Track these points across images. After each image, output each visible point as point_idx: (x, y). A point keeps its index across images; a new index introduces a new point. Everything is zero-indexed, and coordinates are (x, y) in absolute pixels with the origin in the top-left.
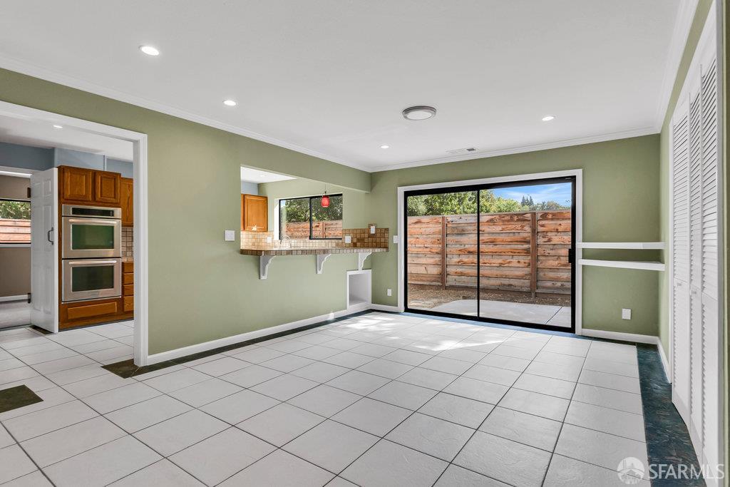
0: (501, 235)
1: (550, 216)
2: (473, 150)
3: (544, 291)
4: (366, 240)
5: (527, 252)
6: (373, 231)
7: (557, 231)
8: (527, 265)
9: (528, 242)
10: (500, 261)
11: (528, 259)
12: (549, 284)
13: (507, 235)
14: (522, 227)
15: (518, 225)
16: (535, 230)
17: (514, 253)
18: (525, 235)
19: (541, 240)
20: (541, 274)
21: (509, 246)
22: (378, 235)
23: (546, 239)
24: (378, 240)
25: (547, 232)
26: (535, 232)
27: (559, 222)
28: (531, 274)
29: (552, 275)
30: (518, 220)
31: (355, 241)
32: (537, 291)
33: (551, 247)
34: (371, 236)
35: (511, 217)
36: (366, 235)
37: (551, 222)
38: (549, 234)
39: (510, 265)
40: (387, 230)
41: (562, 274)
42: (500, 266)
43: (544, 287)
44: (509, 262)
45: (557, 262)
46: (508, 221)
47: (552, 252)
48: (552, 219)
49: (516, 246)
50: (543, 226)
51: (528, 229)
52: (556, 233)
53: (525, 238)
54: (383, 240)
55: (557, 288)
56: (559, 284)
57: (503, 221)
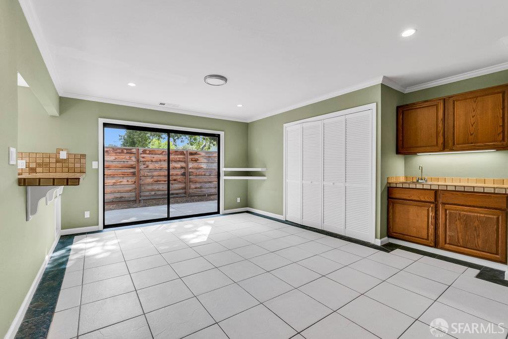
0: (114, 162)
1: (148, 152)
2: (164, 104)
3: (145, 198)
4: (52, 165)
5: (134, 174)
6: (63, 155)
7: (152, 161)
8: (133, 182)
9: (134, 168)
10: (114, 181)
11: (133, 179)
12: (147, 194)
13: (119, 162)
14: (130, 157)
15: (127, 156)
16: (138, 160)
17: (124, 175)
18: (133, 163)
19: (142, 167)
20: (143, 188)
21: (120, 170)
22: (72, 161)
23: (145, 166)
24: (71, 165)
25: (146, 161)
26: (138, 161)
27: (153, 156)
28: (135, 189)
29: (149, 188)
30: (127, 153)
31: (33, 165)
32: (140, 199)
33: (148, 171)
34: (58, 161)
35: (122, 151)
36: (53, 160)
37: (148, 156)
38: (147, 163)
39: (122, 183)
40: (83, 156)
41: (155, 187)
42: (113, 185)
43: (145, 196)
44: (121, 182)
45: (152, 180)
46: (120, 153)
47: (150, 174)
48: (149, 154)
49: (126, 171)
50: (143, 158)
51: (133, 159)
52: (151, 162)
53: (132, 165)
54: (77, 165)
55: (152, 195)
56: (153, 193)
57: (116, 153)
